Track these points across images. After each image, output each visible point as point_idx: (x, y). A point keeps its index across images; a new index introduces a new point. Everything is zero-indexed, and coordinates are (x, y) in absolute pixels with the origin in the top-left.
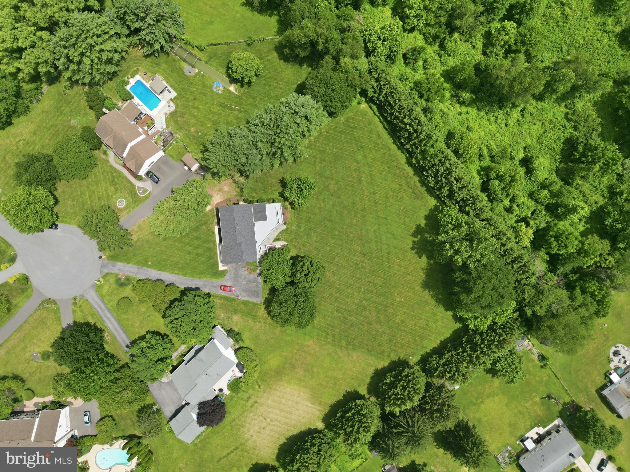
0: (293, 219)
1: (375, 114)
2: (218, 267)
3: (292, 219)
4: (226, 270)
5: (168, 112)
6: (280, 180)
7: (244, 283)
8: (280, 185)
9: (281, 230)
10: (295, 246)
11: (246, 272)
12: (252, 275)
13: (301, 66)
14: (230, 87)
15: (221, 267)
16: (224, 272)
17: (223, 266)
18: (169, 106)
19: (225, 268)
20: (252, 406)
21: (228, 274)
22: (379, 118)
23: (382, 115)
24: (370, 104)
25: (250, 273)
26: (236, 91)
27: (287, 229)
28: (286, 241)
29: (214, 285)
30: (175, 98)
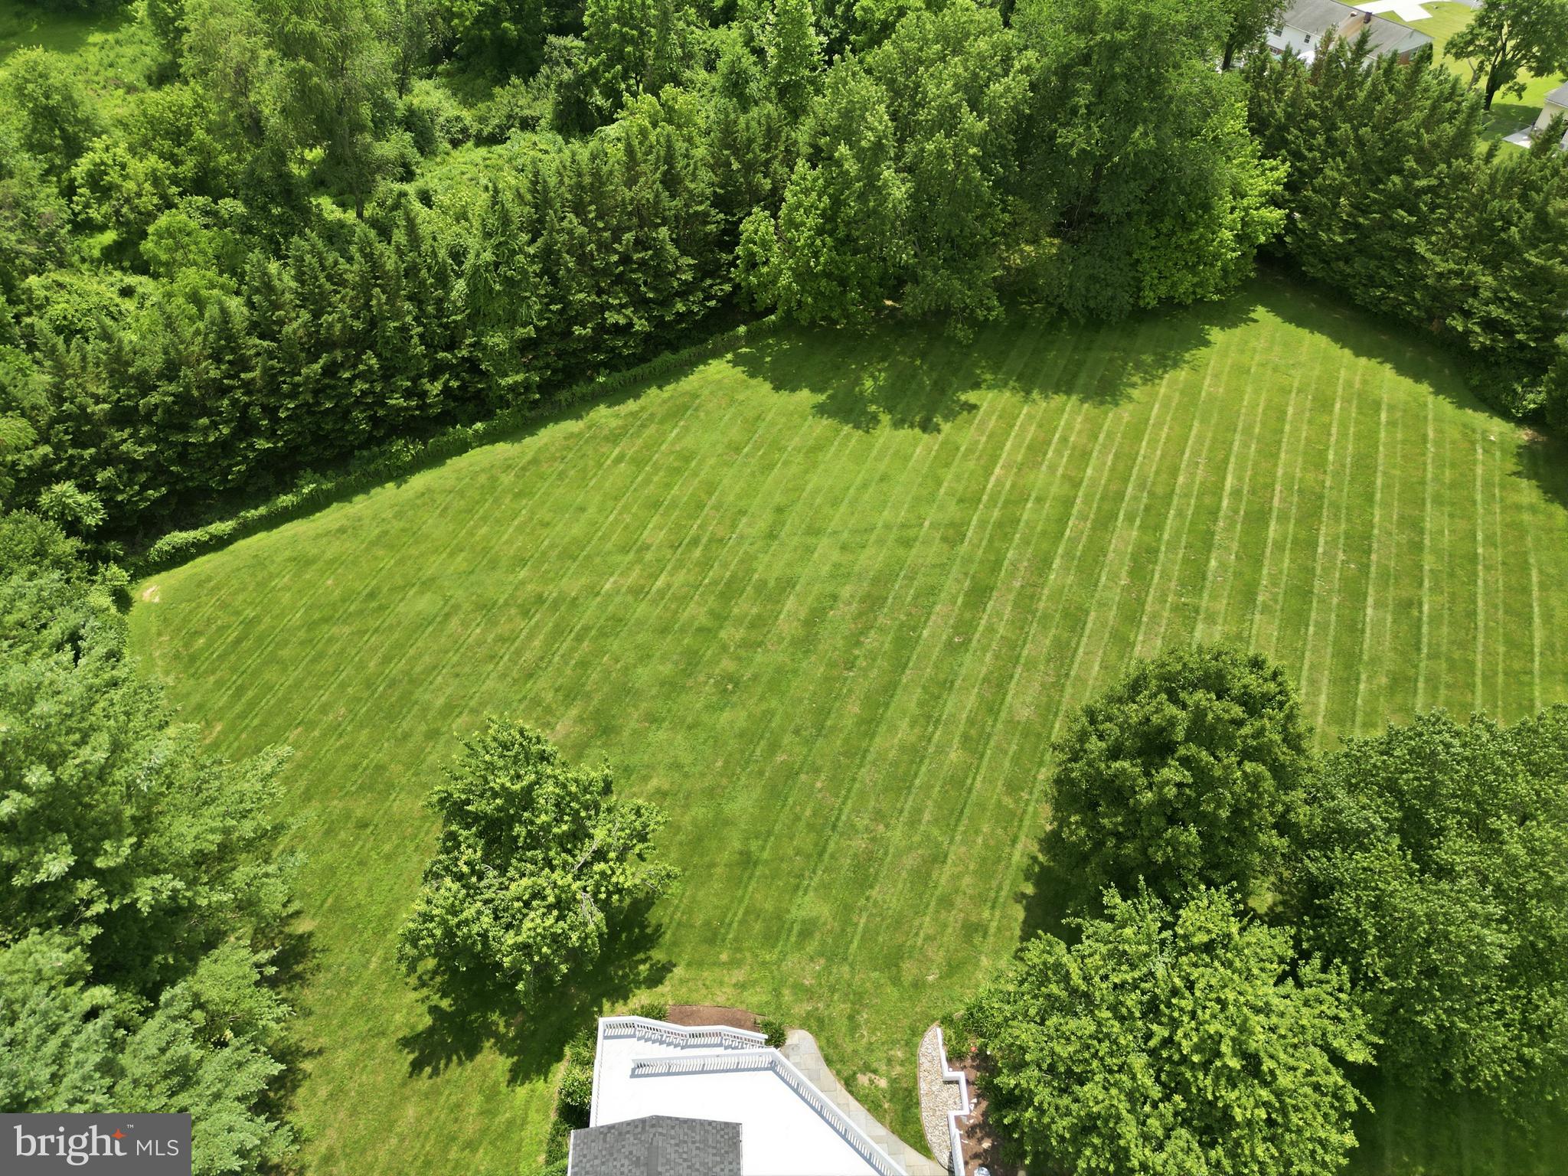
0: (739, 975)
1: (219, 543)
3: (742, 986)
6: (417, 1067)
8: (454, 1072)
9: (827, 1074)
10: (953, 968)
22: (246, 530)
23: (234, 499)
24: (153, 553)
27: (817, 1025)
28: (916, 1033)
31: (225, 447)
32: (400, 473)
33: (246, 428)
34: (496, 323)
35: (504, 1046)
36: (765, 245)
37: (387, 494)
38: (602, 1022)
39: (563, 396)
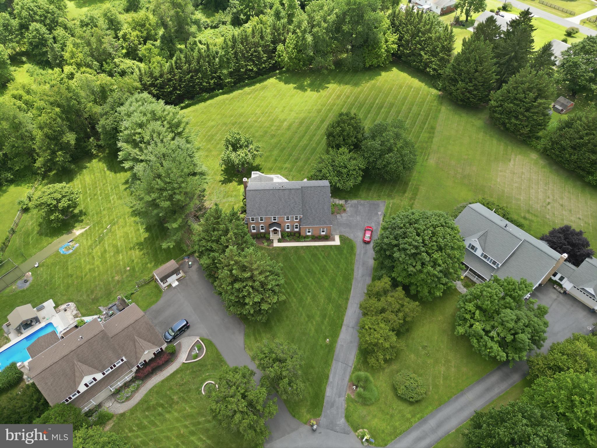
2: (335, 246)
4: (341, 237)
5: (75, 312)
6: (222, 184)
7: (358, 218)
8: (229, 184)
11: (343, 215)
12: (348, 209)
13: (86, 168)
14: (75, 234)
15: (337, 242)
16: (342, 238)
17: (334, 240)
18: (66, 310)
19: (337, 238)
20: (537, 216)
21: (346, 235)
25: (345, 210)
26: (84, 228)
29: (363, 252)
30: (55, 302)
31: (171, 92)
32: (205, 100)
33: (175, 89)
34: (225, 68)
35: (236, 181)
36: (282, 52)
37: (202, 105)
38: (253, 172)
39: (238, 85)
